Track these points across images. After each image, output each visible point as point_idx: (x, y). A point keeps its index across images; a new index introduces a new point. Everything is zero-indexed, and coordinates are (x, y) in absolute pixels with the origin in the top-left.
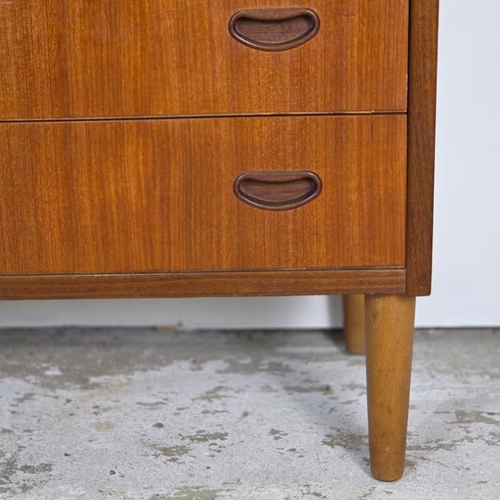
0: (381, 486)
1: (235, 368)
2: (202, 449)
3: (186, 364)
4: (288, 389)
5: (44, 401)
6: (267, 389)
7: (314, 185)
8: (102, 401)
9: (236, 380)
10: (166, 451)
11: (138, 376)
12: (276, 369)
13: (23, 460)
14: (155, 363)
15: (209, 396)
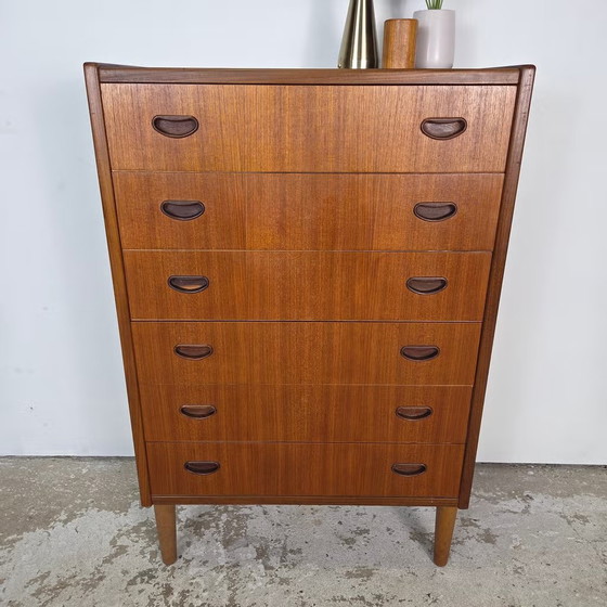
10: (347, 540)
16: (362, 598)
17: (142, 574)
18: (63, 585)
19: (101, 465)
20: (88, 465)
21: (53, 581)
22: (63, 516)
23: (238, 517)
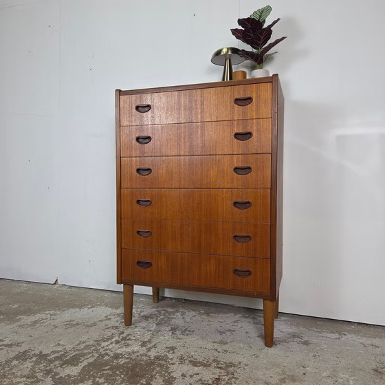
0: (267, 348)
1: (244, 317)
2: (229, 333)
3: (233, 314)
4: (254, 323)
5: (198, 318)
6: (249, 322)
7: (250, 273)
8: (210, 320)
9: (243, 319)
10: (220, 332)
11: (221, 315)
12: (254, 318)
13: (189, 329)
14: (226, 313)
15: (235, 322)
16: (217, 350)
17: (113, 327)
18: (78, 324)
19: (115, 295)
20: (109, 294)
21: (75, 323)
22: (90, 306)
23: (168, 318)
